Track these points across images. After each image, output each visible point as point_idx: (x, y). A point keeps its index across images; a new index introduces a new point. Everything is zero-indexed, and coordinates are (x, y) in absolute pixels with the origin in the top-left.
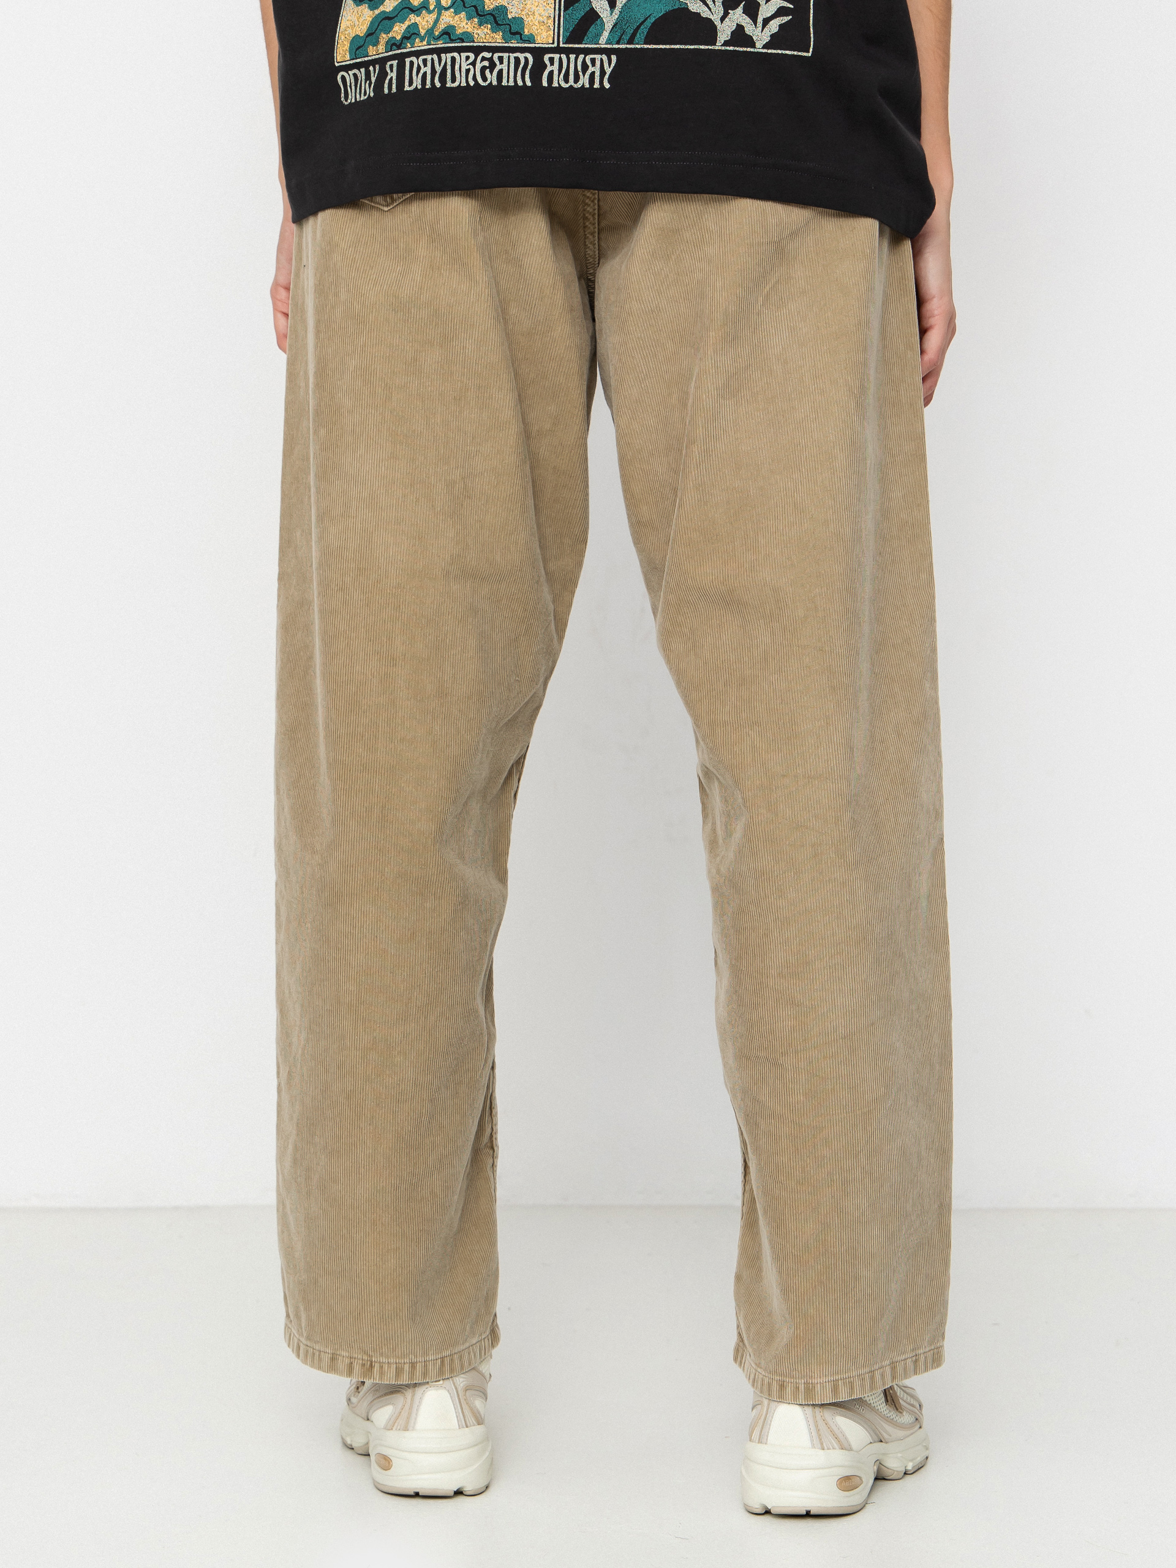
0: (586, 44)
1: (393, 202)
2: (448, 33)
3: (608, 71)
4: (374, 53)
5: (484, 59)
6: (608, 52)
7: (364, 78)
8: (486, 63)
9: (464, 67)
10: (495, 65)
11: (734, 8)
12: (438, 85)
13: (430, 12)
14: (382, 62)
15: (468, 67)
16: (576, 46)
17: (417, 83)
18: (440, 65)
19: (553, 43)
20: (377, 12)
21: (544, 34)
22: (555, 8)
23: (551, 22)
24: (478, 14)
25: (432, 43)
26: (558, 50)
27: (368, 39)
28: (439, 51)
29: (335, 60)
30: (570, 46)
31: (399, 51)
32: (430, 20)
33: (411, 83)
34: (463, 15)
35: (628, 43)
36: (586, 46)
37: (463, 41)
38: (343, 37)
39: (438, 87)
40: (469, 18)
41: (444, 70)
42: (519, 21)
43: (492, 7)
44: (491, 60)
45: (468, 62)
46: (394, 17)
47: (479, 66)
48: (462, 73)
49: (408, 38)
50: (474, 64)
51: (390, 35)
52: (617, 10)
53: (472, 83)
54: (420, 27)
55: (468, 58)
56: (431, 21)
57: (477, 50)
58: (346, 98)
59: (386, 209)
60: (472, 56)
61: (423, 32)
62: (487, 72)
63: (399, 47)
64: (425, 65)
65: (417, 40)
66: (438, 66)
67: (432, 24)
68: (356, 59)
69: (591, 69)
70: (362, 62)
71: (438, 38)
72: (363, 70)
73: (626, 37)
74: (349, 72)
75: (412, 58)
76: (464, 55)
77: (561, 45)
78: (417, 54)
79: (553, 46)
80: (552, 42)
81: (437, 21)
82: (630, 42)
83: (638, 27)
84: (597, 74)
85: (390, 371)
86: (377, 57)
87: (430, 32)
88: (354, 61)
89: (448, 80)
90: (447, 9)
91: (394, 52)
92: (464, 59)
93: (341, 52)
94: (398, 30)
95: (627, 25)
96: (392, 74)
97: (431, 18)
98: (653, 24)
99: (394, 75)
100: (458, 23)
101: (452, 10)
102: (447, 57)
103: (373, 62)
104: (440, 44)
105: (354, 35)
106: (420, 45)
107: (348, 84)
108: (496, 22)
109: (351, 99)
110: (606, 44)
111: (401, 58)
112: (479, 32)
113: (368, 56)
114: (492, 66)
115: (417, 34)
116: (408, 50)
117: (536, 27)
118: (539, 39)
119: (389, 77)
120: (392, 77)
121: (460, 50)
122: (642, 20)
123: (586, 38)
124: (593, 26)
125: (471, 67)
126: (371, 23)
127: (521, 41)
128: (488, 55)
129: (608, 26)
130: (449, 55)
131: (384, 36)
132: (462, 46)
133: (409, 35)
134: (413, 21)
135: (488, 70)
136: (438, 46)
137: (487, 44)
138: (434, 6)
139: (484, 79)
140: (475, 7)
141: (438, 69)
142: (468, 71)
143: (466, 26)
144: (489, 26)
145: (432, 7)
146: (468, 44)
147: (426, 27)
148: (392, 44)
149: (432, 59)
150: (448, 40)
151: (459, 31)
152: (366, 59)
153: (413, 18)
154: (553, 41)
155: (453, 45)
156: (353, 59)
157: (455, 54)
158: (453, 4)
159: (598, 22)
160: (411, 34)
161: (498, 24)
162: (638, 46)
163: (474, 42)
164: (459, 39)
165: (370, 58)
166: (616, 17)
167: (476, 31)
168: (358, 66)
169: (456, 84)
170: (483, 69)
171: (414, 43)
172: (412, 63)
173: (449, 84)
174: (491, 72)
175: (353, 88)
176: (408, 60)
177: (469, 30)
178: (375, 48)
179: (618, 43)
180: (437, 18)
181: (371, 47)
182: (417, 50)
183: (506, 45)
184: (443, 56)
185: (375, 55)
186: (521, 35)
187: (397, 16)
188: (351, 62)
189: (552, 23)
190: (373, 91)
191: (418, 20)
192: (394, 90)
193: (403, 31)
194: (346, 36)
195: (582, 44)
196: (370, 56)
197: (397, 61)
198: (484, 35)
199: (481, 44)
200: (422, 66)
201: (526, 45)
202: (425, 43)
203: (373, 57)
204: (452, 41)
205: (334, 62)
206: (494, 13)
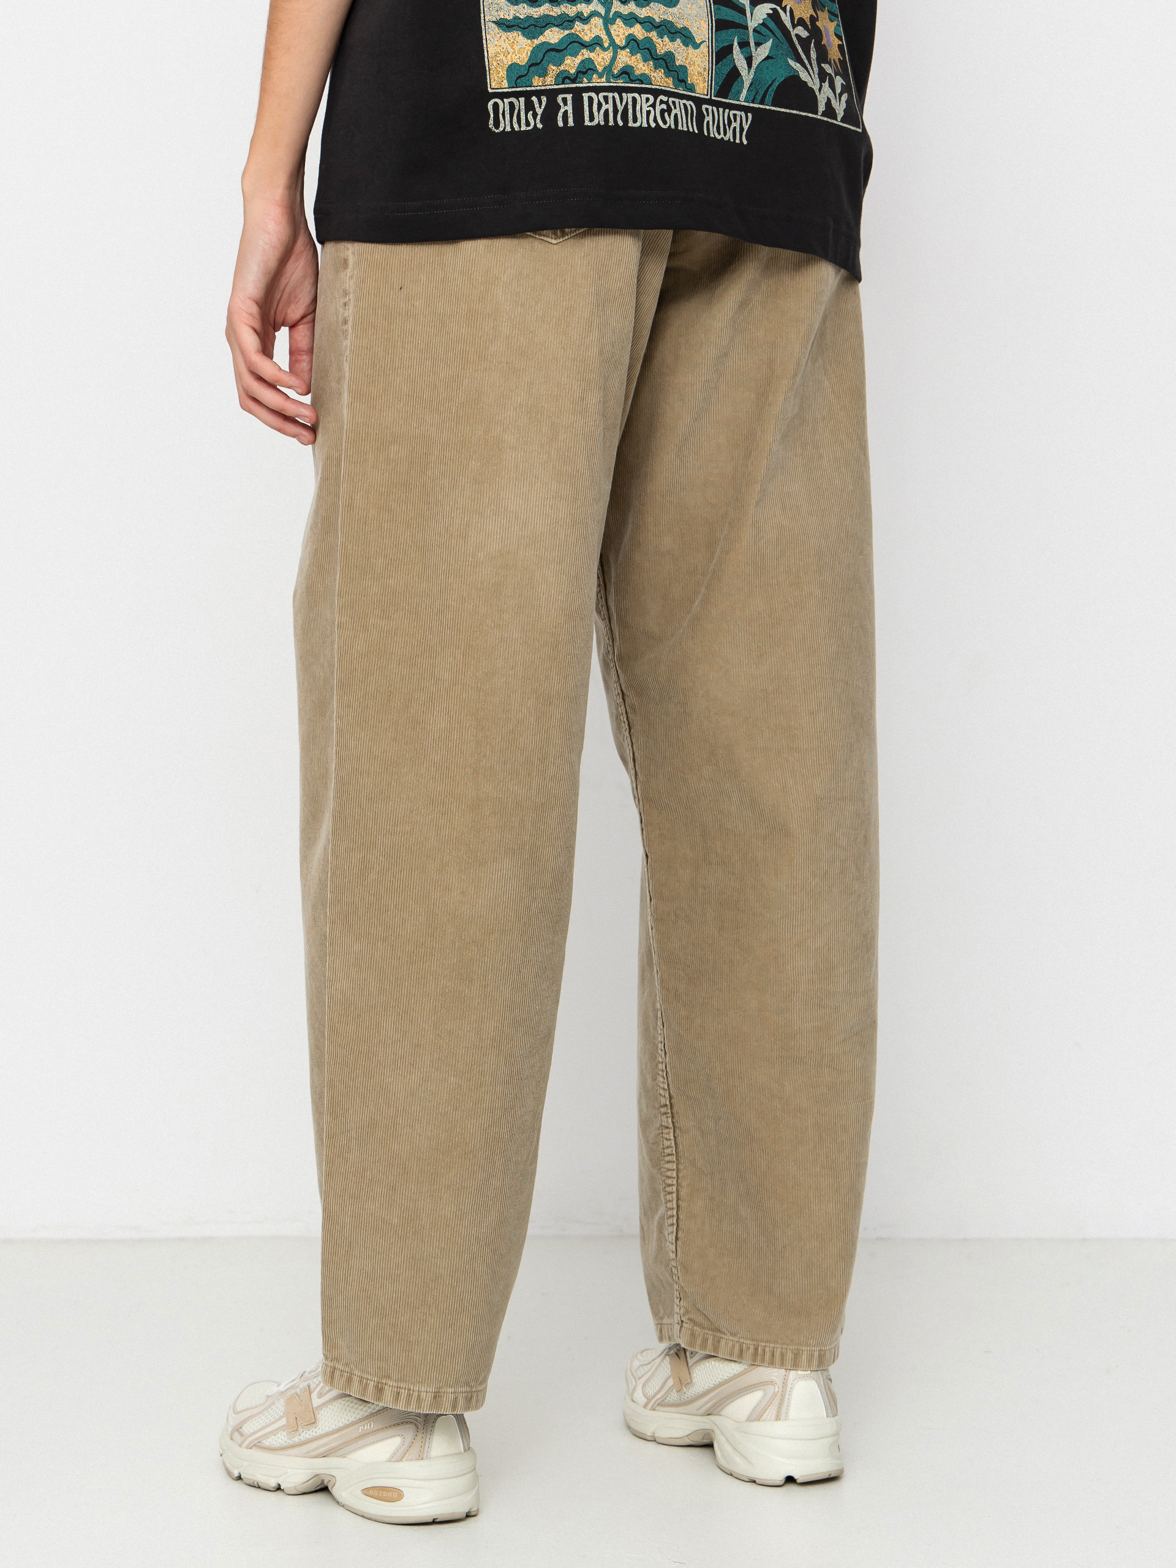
0: (730, 99)
1: (563, 236)
2: (626, 72)
3: (746, 127)
4: (540, 84)
5: (662, 102)
6: (746, 110)
7: (523, 107)
8: (664, 106)
9: (645, 109)
10: (671, 110)
11: (824, 82)
12: (621, 123)
13: (604, 49)
14: (552, 94)
15: (648, 109)
16: (723, 100)
17: (599, 119)
18: (621, 104)
19: (707, 95)
20: (537, 42)
21: (702, 85)
22: (709, 61)
23: (706, 73)
24: (653, 58)
25: (611, 80)
26: (710, 102)
27: (532, 69)
28: (620, 90)
29: (489, 86)
30: (720, 99)
31: (574, 85)
32: (605, 57)
33: (592, 118)
34: (639, 56)
35: (761, 104)
36: (731, 101)
37: (642, 83)
38: (495, 64)
39: (621, 125)
40: (645, 60)
41: (626, 109)
42: (684, 68)
43: (662, 51)
44: (667, 103)
45: (649, 104)
46: (563, 50)
47: (658, 108)
48: (643, 114)
49: (584, 73)
50: (653, 106)
51: (562, 68)
52: (753, 70)
53: (653, 125)
54: (596, 63)
55: (648, 100)
56: (607, 59)
57: (656, 93)
58: (497, 124)
59: (554, 241)
60: (652, 98)
61: (600, 69)
62: (666, 114)
63: (574, 81)
64: (607, 103)
65: (594, 76)
66: (620, 105)
67: (608, 61)
68: (517, 87)
69: (733, 125)
70: (523, 91)
71: (618, 77)
72: (522, 100)
73: (759, 97)
74: (505, 100)
75: (590, 93)
76: (644, 96)
77: (713, 98)
78: (597, 90)
79: (706, 97)
80: (706, 93)
81: (614, 59)
82: (762, 102)
83: (768, 89)
84: (738, 130)
85: (557, 410)
86: (543, 88)
87: (608, 69)
88: (513, 90)
89: (630, 119)
90: (623, 48)
91: (567, 86)
92: (644, 101)
93: (496, 78)
94: (571, 64)
95: (760, 86)
96: (566, 108)
97: (608, 55)
98: (778, 87)
99: (569, 108)
100: (636, 64)
101: (628, 50)
102: (628, 97)
103: (539, 94)
104: (620, 83)
105: (510, 63)
106: (598, 81)
107: (501, 112)
108: (667, 67)
109: (505, 125)
110: (745, 101)
111: (577, 94)
112: (655, 75)
113: (531, 86)
114: (669, 110)
115: (595, 70)
116: (585, 85)
117: (696, 78)
118: (698, 89)
119: (562, 110)
120: (566, 112)
121: (640, 91)
122: (770, 83)
123: (730, 93)
124: (736, 83)
125: (651, 109)
126: (532, 52)
127: (686, 89)
128: (665, 99)
129: (747, 85)
130: (630, 95)
131: (554, 68)
132: (641, 88)
133: (584, 70)
134: (586, 56)
135: (666, 113)
136: (618, 85)
137: (663, 88)
138: (608, 44)
139: (665, 122)
140: (648, 49)
141: (620, 108)
142: (648, 113)
143: (644, 68)
144: (663, 71)
145: (606, 45)
146: (647, 86)
147: (603, 64)
148: (564, 77)
149: (613, 97)
150: (628, 80)
151: (638, 72)
152: (528, 89)
153: (585, 54)
154: (708, 92)
155: (633, 85)
156: (513, 87)
157: (636, 95)
158: (628, 45)
159: (739, 79)
160: (587, 69)
161: (670, 70)
162: (768, 107)
163: (652, 84)
164: (638, 80)
165: (533, 88)
166: (752, 76)
167: (652, 74)
168: (517, 95)
169: (638, 124)
170: (662, 112)
171: (591, 79)
172: (591, 99)
173: (631, 124)
174: (669, 115)
175: (507, 116)
176: (585, 96)
177: (646, 72)
178: (541, 79)
179: (753, 102)
180: (613, 56)
181: (537, 78)
182: (596, 86)
183: (676, 91)
184: (624, 95)
185: (540, 86)
186: (686, 83)
187: (566, 48)
188: (510, 90)
189: (707, 75)
190: (541, 121)
191: (592, 55)
192: (571, 123)
193: (576, 65)
194: (499, 62)
195: (727, 99)
196: (534, 86)
197: (571, 95)
198: (660, 79)
199: (658, 87)
200: (604, 103)
201: (690, 94)
202: (604, 80)
203: (538, 88)
204: (632, 81)
205: (487, 87)
206: (665, 58)
